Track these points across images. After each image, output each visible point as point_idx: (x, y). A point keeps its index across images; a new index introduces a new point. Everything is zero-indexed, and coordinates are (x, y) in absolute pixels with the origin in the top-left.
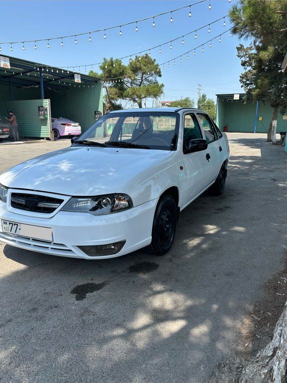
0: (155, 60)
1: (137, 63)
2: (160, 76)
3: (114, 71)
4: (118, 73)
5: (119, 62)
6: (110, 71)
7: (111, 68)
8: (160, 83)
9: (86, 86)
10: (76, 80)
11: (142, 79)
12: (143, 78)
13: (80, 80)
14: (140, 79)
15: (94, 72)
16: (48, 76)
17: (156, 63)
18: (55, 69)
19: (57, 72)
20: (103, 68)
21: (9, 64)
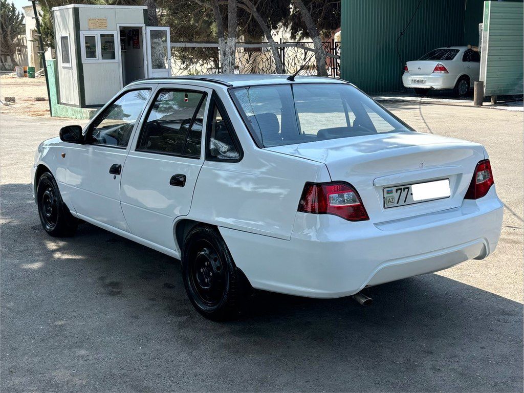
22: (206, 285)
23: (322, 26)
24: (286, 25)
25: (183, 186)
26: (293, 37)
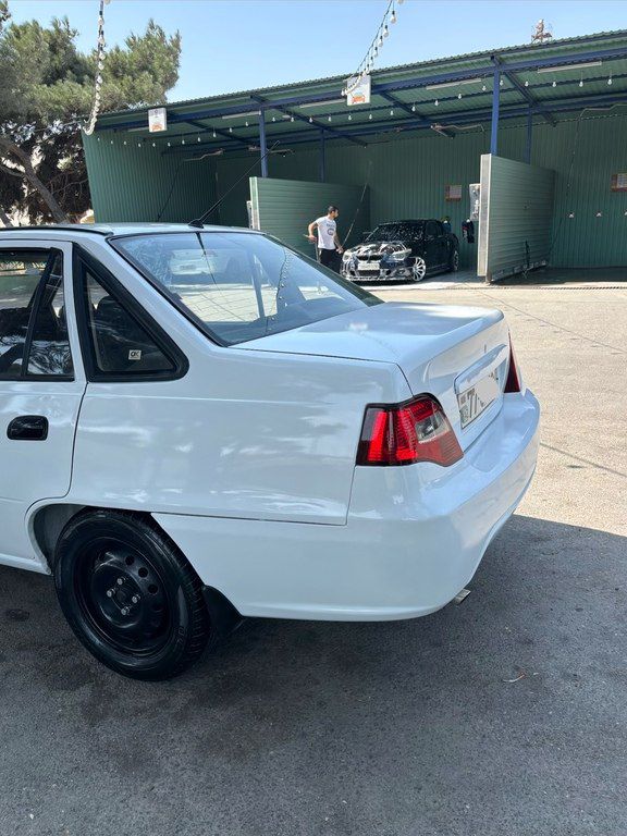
22: (126, 619)
23: (65, 209)
24: (21, 209)
25: (44, 438)
26: (32, 221)
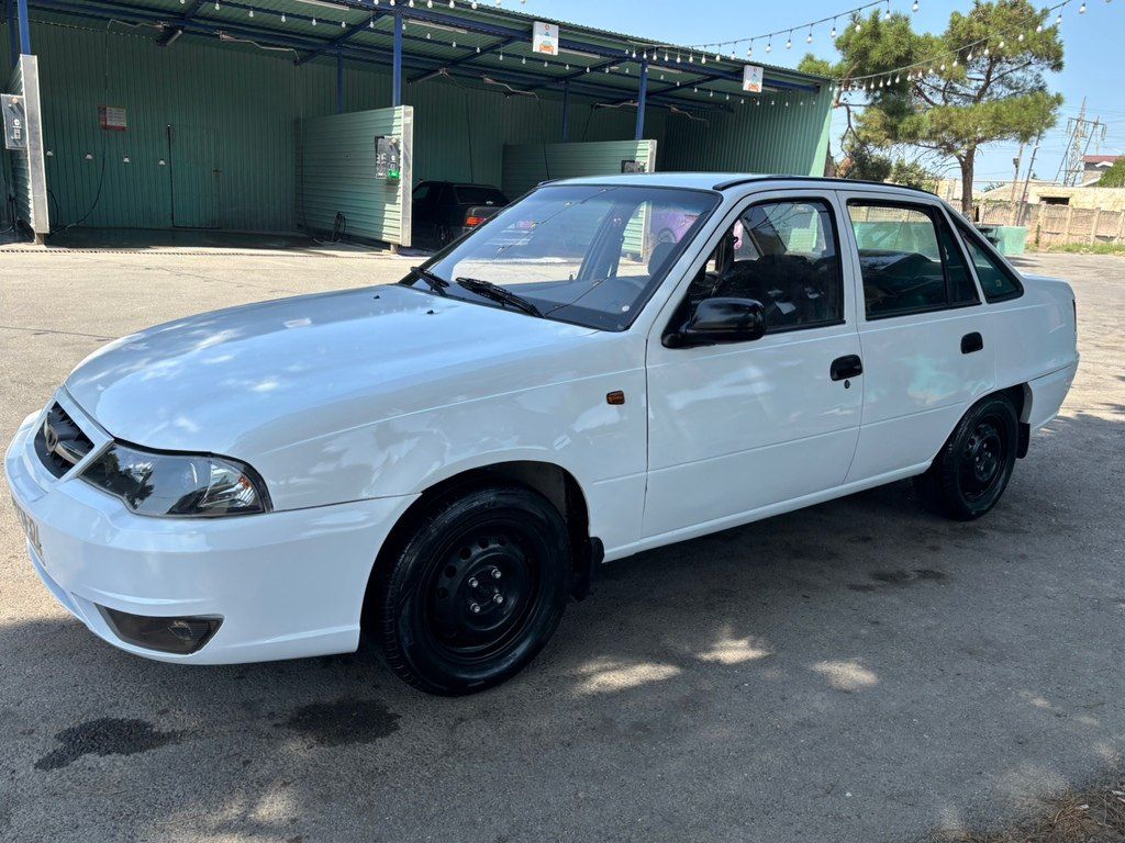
0: (1045, 13)
1: (975, 25)
2: (1058, 66)
3: (875, 55)
4: (890, 60)
5: (901, 25)
6: (863, 54)
7: (868, 42)
8: (1052, 91)
9: (780, 104)
10: (747, 86)
11: (988, 77)
12: (995, 75)
13: (760, 84)
14: (982, 77)
15: (817, 58)
16: (663, 73)
17: (1047, 24)
18: (685, 52)
19: (691, 60)
20: (843, 45)
21: (555, 42)
